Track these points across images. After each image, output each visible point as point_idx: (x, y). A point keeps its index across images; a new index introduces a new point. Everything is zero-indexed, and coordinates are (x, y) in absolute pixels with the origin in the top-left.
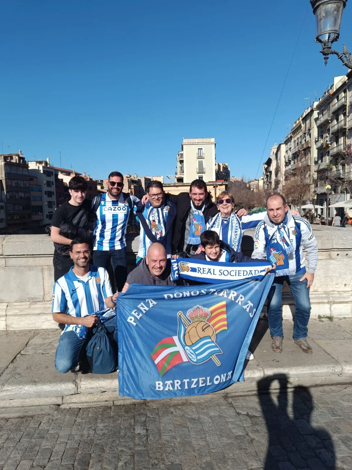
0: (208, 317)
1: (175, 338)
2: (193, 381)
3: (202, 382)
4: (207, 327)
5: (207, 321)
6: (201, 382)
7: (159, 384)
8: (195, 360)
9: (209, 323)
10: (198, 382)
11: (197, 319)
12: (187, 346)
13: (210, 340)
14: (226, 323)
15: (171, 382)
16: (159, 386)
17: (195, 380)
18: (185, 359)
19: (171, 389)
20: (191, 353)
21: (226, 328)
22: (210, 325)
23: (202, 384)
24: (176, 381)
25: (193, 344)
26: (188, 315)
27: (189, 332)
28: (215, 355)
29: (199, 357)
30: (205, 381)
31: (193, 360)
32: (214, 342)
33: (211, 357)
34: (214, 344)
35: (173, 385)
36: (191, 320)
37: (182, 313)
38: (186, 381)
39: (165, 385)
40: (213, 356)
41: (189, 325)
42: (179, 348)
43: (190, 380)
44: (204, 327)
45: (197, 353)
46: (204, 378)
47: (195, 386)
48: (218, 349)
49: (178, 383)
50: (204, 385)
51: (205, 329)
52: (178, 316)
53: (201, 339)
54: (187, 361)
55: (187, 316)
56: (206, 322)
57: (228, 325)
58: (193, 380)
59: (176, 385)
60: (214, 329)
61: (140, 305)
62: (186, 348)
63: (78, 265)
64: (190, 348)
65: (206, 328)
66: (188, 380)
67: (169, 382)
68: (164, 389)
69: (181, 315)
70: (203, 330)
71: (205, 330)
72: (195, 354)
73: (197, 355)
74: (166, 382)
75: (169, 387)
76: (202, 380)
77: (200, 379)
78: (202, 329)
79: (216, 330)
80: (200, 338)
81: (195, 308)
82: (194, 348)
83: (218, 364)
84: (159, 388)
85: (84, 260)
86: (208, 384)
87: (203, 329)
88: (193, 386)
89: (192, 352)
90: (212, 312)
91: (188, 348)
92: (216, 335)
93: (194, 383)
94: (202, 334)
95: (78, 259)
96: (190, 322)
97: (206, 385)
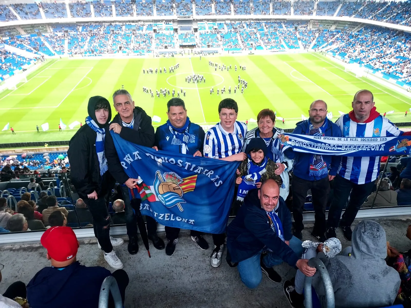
4: (178, 189)
10: (164, 217)
17: (162, 215)
22: (180, 188)
23: (167, 218)
25: (164, 193)
26: (165, 175)
28: (180, 203)
30: (169, 217)
33: (177, 204)
41: (163, 182)
47: (162, 219)
48: (183, 200)
51: (176, 189)
52: (156, 173)
55: (163, 176)
58: (160, 214)
62: (159, 195)
64: (161, 196)
66: (157, 214)
69: (159, 174)
73: (166, 202)
76: (167, 215)
77: (166, 214)
78: (173, 188)
82: (165, 196)
83: (182, 210)
86: (172, 219)
92: (184, 194)
93: (161, 216)
97: (170, 219)
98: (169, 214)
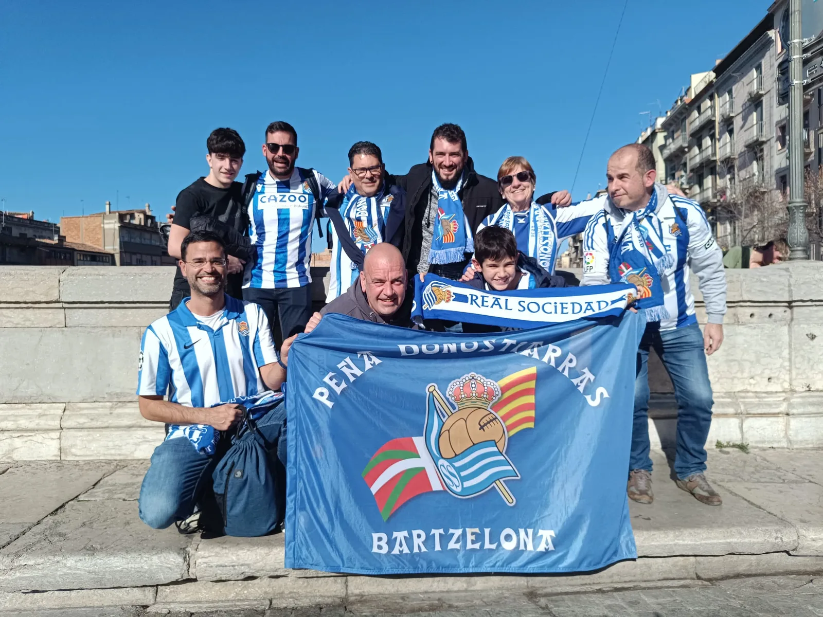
0: (496, 399)
1: (419, 442)
2: (453, 535)
3: (473, 538)
4: (491, 421)
5: (491, 408)
6: (470, 538)
7: (380, 539)
8: (459, 490)
9: (496, 412)
10: (463, 539)
11: (470, 403)
12: (443, 458)
13: (495, 449)
14: (532, 413)
15: (405, 533)
16: (380, 543)
17: (458, 532)
18: (436, 486)
19: (406, 550)
20: (450, 473)
21: (531, 425)
22: (496, 418)
24: (415, 533)
25: (456, 455)
26: (450, 393)
27: (449, 431)
28: (504, 481)
29: (467, 484)
30: (479, 537)
31: (454, 488)
32: (504, 453)
33: (494, 484)
34: (502, 458)
35: (409, 540)
36: (455, 404)
37: (437, 389)
38: (437, 532)
39: (391, 543)
40: (497, 482)
41: (450, 414)
42: (424, 461)
43: (447, 531)
44: (484, 421)
45: (463, 474)
46: (477, 530)
47: (458, 546)
48: (510, 468)
49: (419, 536)
50: (477, 546)
51: (485, 425)
52: (428, 393)
53: (475, 446)
54: (441, 489)
55: (448, 396)
56: (489, 409)
57: (536, 420)
58: (451, 531)
59: (417, 542)
60: (507, 426)
61: (343, 363)
62: (441, 462)
63: (198, 290)
64: (448, 464)
65: (489, 423)
66: (442, 532)
67: (400, 535)
68: (389, 552)
69: (434, 392)
70: (482, 428)
71: (484, 428)
72: (459, 475)
73: (464, 479)
74: (395, 534)
75: (401, 545)
76: (472, 533)
77: (469, 530)
78: (479, 424)
79: (510, 428)
80: (474, 444)
81: (467, 379)
82: (457, 464)
83: (511, 501)
84: (380, 547)
85: (213, 278)
86: (487, 545)
87: (482, 424)
88: (452, 544)
89: (453, 471)
90: (503, 390)
91: (446, 463)
92: (509, 439)
93: (455, 538)
94: (478, 436)
95: (198, 277)
96: (454, 408)
97: (482, 546)
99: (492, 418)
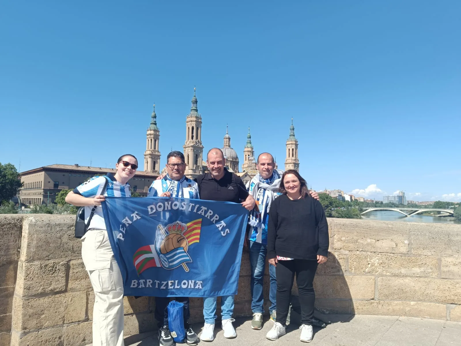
0: (185, 231)
1: (152, 247)
2: (163, 284)
3: (171, 284)
4: (182, 239)
5: (183, 234)
8: (167, 266)
9: (185, 236)
10: (167, 285)
11: (174, 232)
12: (161, 253)
15: (144, 280)
17: (165, 283)
18: (158, 265)
19: (144, 287)
20: (164, 260)
21: (198, 241)
22: (184, 238)
23: (171, 286)
24: (148, 280)
25: (167, 253)
26: (167, 229)
27: (165, 242)
28: (186, 263)
29: (171, 264)
30: (173, 284)
31: (165, 266)
32: (186, 252)
33: (182, 264)
34: (186, 254)
35: (145, 283)
36: (168, 232)
37: (162, 226)
38: (157, 282)
39: (138, 283)
40: (183, 263)
43: (161, 282)
44: (179, 239)
45: (169, 260)
47: (165, 288)
48: (188, 258)
51: (180, 240)
52: (158, 228)
54: (160, 266)
57: (200, 239)
58: (163, 282)
59: (148, 283)
60: (188, 242)
61: (125, 220)
62: (161, 255)
66: (159, 282)
67: (142, 281)
68: (137, 287)
69: (160, 228)
70: (178, 242)
73: (169, 262)
74: (140, 281)
75: (142, 285)
77: (170, 282)
79: (189, 242)
80: (174, 248)
81: (175, 223)
82: (168, 256)
83: (187, 270)
84: (134, 285)
86: (176, 287)
87: (178, 240)
88: (162, 287)
90: (188, 227)
91: (163, 256)
92: (189, 246)
94: (177, 245)
96: (168, 234)
97: (174, 287)
98: (173, 281)
99: (182, 238)
